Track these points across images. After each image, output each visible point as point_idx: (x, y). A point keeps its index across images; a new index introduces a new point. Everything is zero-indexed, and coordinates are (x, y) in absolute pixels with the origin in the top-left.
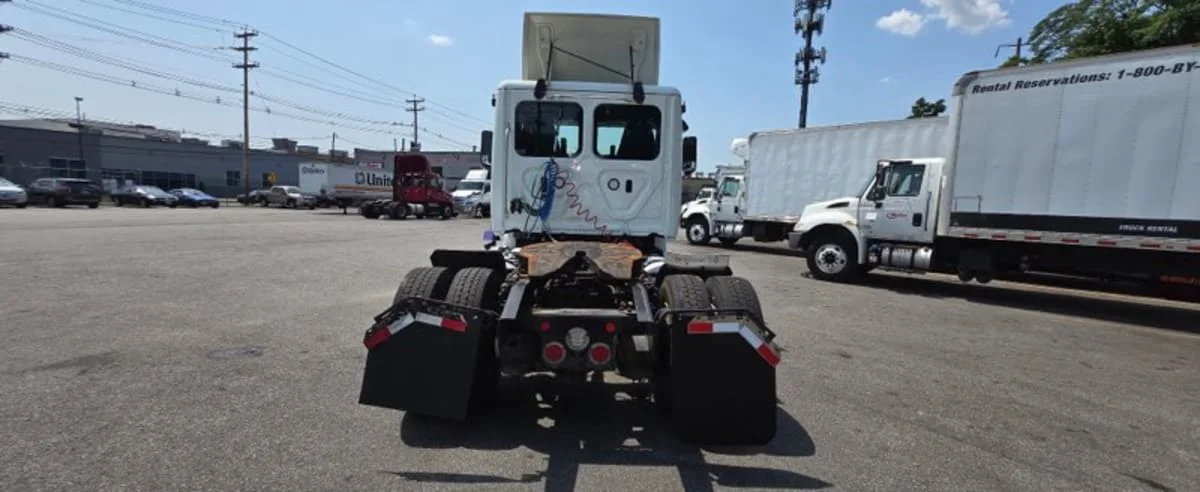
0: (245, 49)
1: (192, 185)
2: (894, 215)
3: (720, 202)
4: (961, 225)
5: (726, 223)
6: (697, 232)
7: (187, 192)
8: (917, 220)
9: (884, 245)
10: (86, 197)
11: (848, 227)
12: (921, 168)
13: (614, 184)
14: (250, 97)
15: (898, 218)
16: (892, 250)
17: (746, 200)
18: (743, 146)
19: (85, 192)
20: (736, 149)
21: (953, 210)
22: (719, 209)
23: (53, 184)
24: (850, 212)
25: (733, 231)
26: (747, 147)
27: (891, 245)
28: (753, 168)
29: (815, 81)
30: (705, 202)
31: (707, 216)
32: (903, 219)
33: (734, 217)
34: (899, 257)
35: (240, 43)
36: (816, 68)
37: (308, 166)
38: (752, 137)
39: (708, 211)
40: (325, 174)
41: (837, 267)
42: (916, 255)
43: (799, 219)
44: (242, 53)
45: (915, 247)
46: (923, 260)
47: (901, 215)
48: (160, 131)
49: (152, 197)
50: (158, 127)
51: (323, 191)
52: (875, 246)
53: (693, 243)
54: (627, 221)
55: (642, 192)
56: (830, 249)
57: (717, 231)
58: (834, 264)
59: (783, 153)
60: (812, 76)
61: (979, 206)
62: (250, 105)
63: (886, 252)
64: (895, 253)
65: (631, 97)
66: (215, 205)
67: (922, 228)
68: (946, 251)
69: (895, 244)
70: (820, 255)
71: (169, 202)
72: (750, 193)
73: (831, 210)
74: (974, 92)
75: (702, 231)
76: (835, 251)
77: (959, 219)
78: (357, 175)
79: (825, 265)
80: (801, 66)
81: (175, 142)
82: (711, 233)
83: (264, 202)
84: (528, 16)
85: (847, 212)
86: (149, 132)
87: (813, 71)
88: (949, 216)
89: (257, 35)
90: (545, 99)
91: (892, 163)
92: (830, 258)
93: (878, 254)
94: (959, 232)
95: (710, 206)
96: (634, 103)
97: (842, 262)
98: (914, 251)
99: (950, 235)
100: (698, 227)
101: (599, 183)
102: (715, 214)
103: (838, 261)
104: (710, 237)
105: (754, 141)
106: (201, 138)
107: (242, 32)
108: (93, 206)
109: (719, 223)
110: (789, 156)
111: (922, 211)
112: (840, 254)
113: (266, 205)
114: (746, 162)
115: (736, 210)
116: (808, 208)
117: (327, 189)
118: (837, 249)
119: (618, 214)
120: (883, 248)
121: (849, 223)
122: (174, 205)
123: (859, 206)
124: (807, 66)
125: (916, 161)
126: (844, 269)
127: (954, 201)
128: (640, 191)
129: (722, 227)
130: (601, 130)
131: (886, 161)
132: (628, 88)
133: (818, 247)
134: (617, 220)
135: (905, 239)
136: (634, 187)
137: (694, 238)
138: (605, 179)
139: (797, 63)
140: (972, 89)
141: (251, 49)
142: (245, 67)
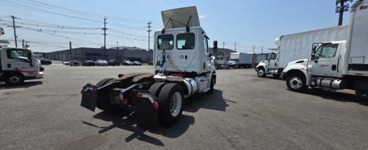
0: (149, 27)
1: (137, 60)
2: (323, 65)
3: (269, 62)
4: (354, 70)
5: (271, 69)
6: (261, 73)
7: (136, 62)
8: (334, 67)
9: (318, 78)
11: (302, 71)
12: (336, 46)
13: (182, 57)
14: (150, 39)
15: (325, 67)
16: (321, 80)
17: (279, 61)
18: (278, 41)
19: (117, 63)
20: (276, 42)
21: (350, 63)
22: (269, 64)
23: (112, 61)
24: (304, 65)
25: (274, 72)
26: (280, 41)
27: (321, 78)
28: (282, 49)
29: (346, 10)
30: (264, 62)
31: (265, 67)
32: (328, 67)
33: (275, 67)
34: (325, 83)
35: (148, 25)
36: (348, 4)
38: (281, 38)
39: (265, 65)
41: (298, 86)
42: (333, 83)
43: (285, 68)
44: (148, 28)
45: (333, 79)
46: (336, 85)
47: (326, 66)
48: (138, 48)
49: (129, 63)
50: (137, 47)
52: (314, 78)
53: (259, 76)
54: (186, 68)
55: (190, 59)
56: (296, 79)
57: (268, 72)
58: (297, 85)
59: (293, 43)
60: (345, 9)
61: (364, 61)
62: (150, 41)
63: (319, 81)
64: (323, 81)
65: (186, 31)
66: (141, 65)
67: (336, 70)
68: (347, 81)
69: (323, 77)
70: (291, 81)
72: (280, 58)
73: (298, 64)
74: (360, 9)
75: (262, 72)
76: (297, 80)
77: (351, 67)
79: (293, 85)
80: (339, 5)
81: (140, 51)
82: (266, 73)
84: (162, 12)
85: (303, 64)
86: (135, 48)
87: (345, 6)
88: (348, 65)
89: (152, 23)
90: (164, 34)
91: (323, 44)
92: (295, 83)
93: (316, 82)
94: (353, 73)
95: (266, 64)
96: (187, 33)
97: (300, 84)
98: (332, 81)
99: (348, 74)
100: (261, 71)
101: (178, 56)
102: (268, 66)
103: (298, 84)
104: (266, 74)
105: (282, 39)
106: (145, 49)
107: (148, 23)
108: (119, 65)
109: (269, 69)
110: (296, 43)
111: (336, 64)
112: (299, 81)
114: (279, 47)
115: (275, 64)
116: (289, 63)
118: (298, 79)
119: (184, 65)
120: (318, 79)
121: (303, 69)
122: (133, 65)
123: (308, 62)
124: (342, 4)
125: (334, 42)
126: (300, 88)
127: (350, 59)
128: (189, 59)
129: (270, 71)
130: (178, 41)
131: (320, 43)
132: (185, 28)
133: (291, 78)
134: (183, 67)
135: (329, 75)
136: (188, 57)
137: (260, 75)
138: (180, 56)
139: (337, 4)
140: (359, 8)
141: (150, 27)
142: (149, 31)
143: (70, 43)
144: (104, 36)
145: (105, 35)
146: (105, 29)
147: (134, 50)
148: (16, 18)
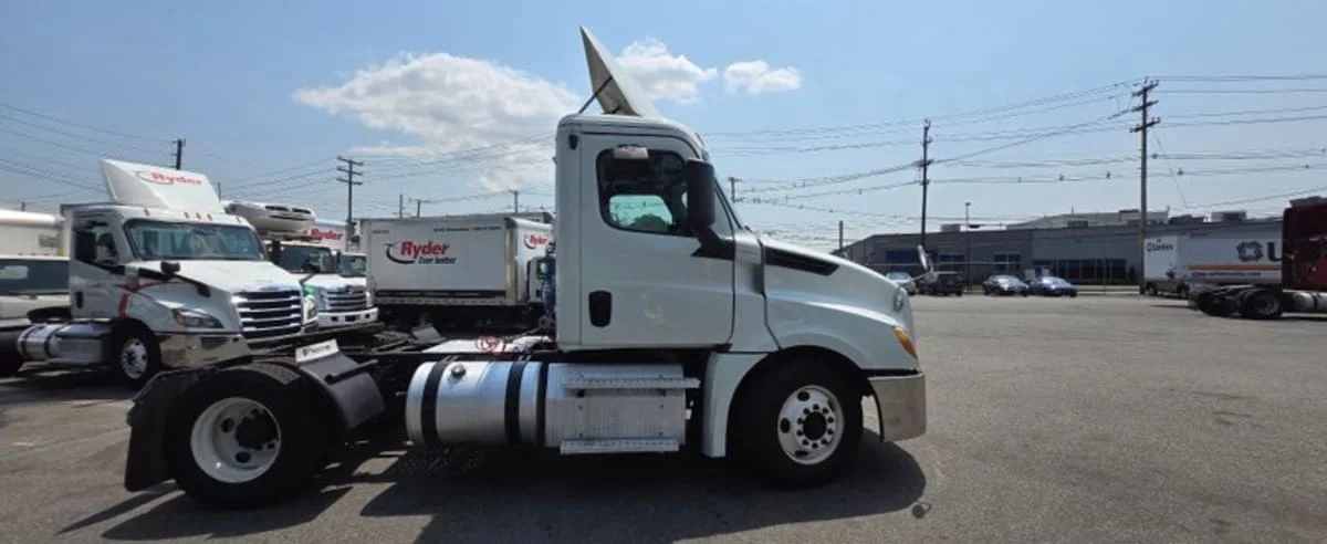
0: (1144, 107)
10: (953, 286)
14: (1149, 161)
19: (951, 283)
35: (1139, 101)
37: (1153, 241)
40: (1174, 251)
44: (1140, 114)
51: (1171, 275)
66: (1072, 293)
71: (1018, 290)
78: (1241, 248)
83: (1152, 290)
89: (1157, 85)
107: (1140, 89)
113: (1155, 294)
117: (1177, 271)
122: (1024, 293)
141: (1150, 104)
142: (1144, 128)
143: (841, 224)
144: (922, 187)
145: (925, 183)
146: (925, 164)
147: (1125, 223)
148: (737, 180)
